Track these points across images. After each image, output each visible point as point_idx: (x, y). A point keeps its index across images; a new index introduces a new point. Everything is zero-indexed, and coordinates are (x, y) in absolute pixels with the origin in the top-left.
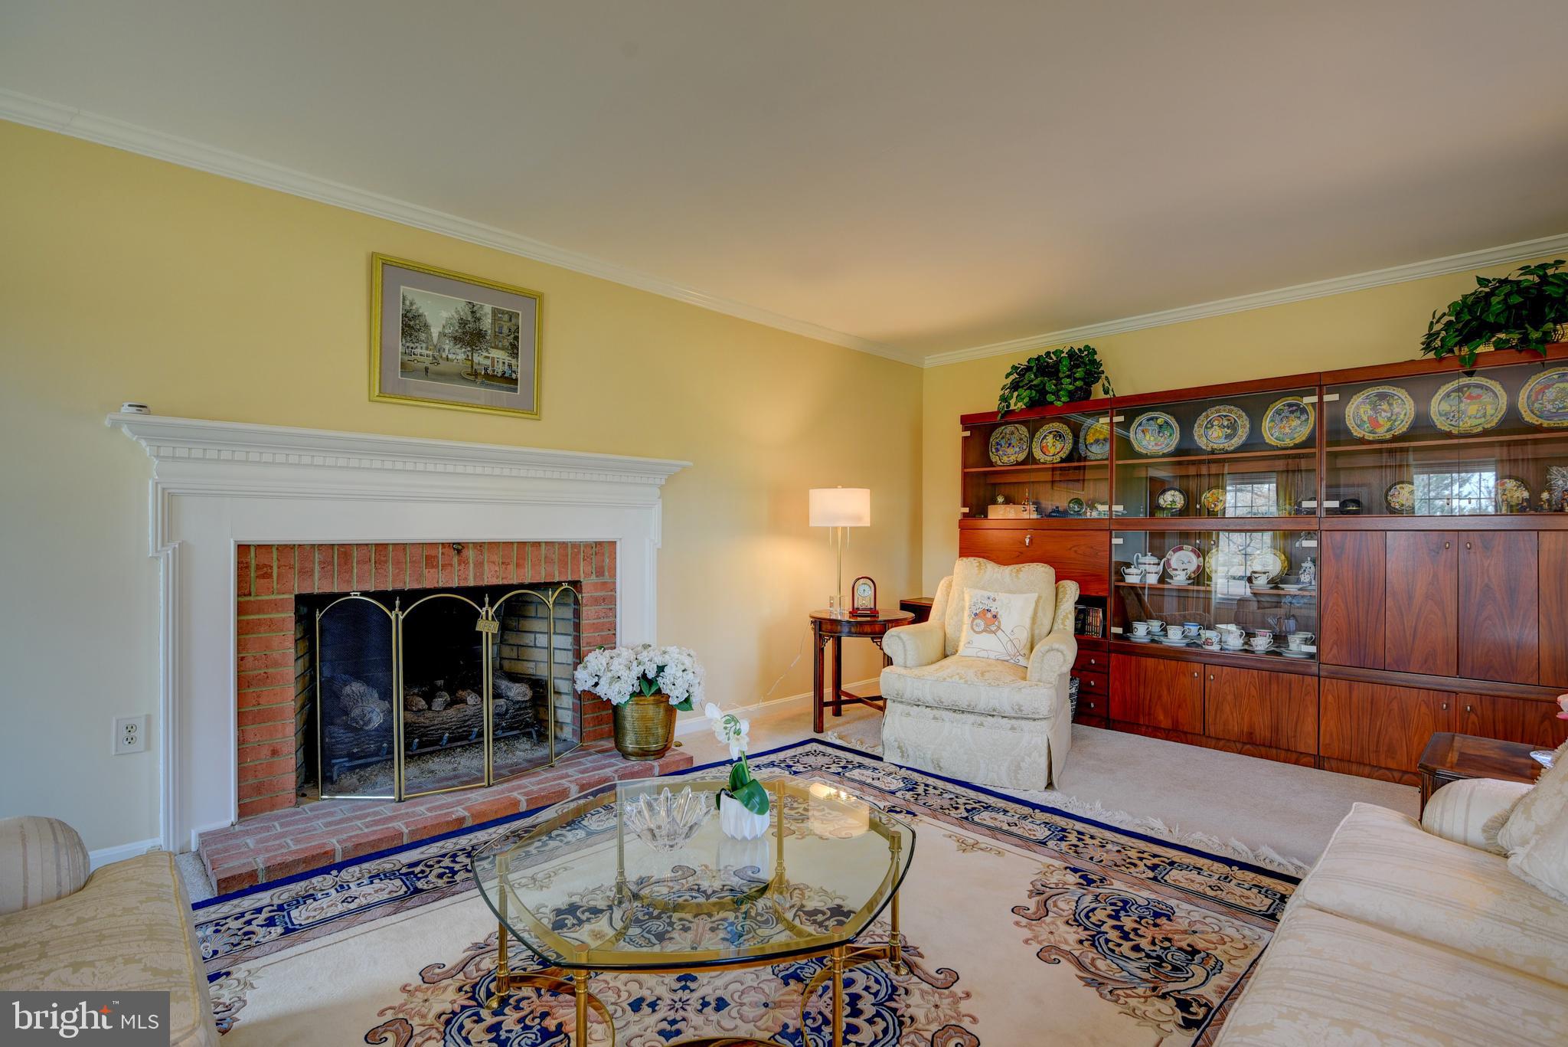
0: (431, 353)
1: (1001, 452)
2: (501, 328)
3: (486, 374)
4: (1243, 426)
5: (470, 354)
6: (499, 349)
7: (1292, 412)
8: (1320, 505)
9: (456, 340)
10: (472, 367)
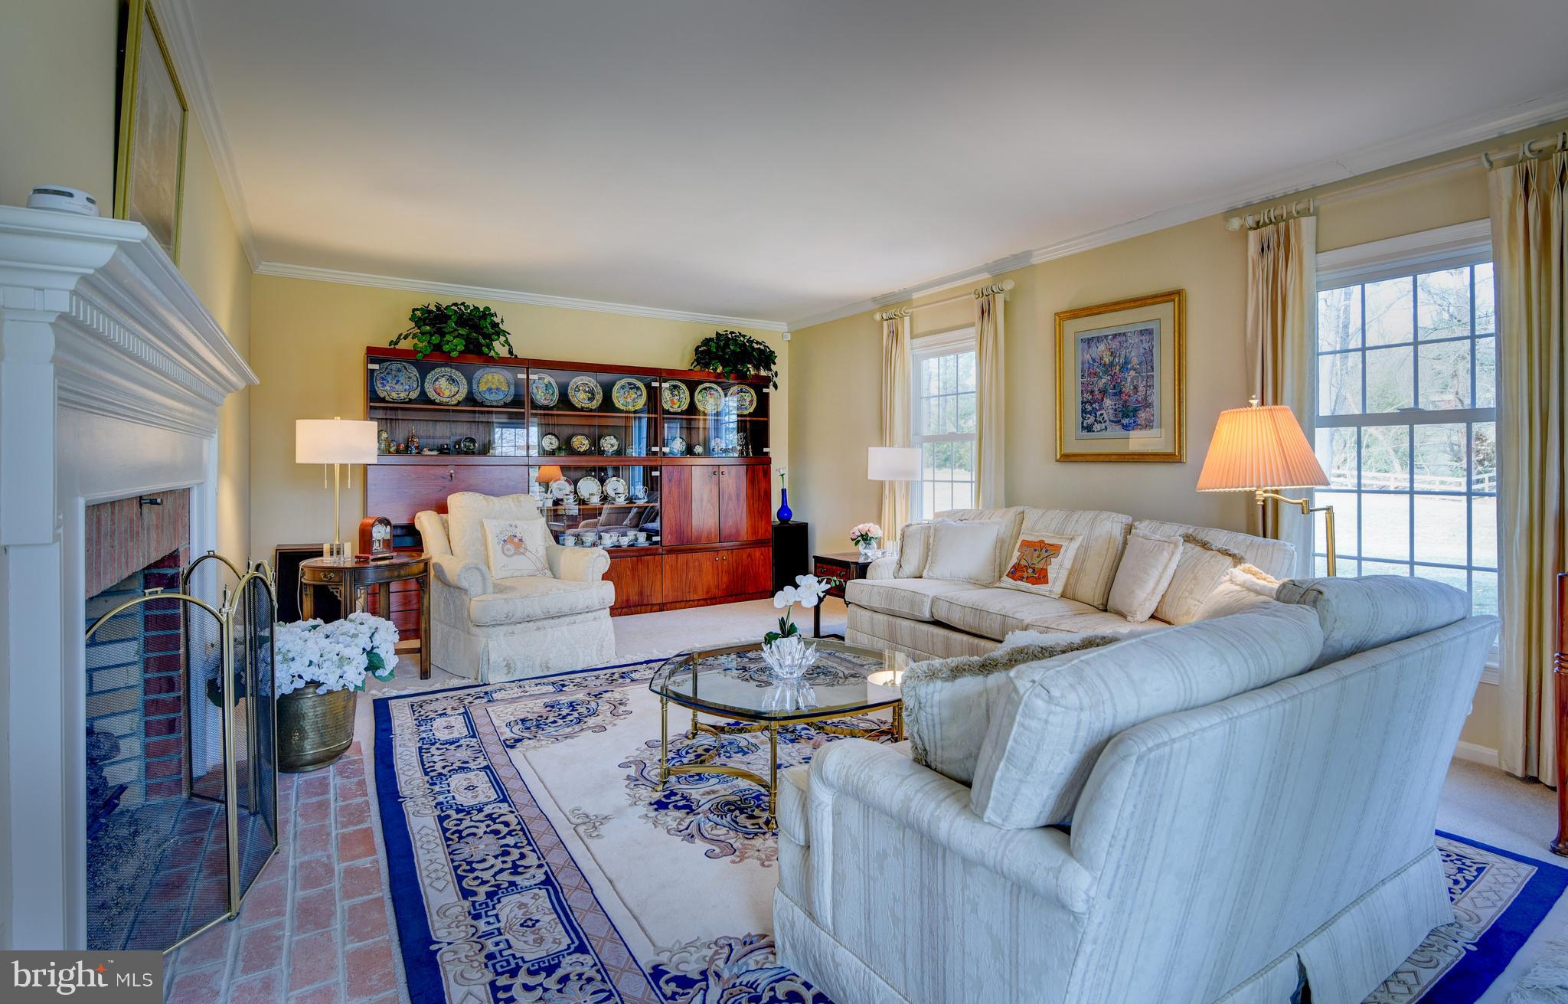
1: (387, 388)
4: (598, 393)
7: (631, 388)
8: (661, 449)
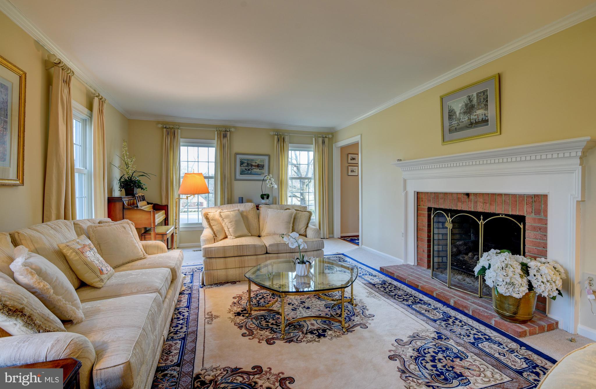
0: (456, 122)
2: (480, 100)
3: (476, 122)
5: (469, 116)
6: (481, 109)
9: (465, 113)
10: (470, 121)
